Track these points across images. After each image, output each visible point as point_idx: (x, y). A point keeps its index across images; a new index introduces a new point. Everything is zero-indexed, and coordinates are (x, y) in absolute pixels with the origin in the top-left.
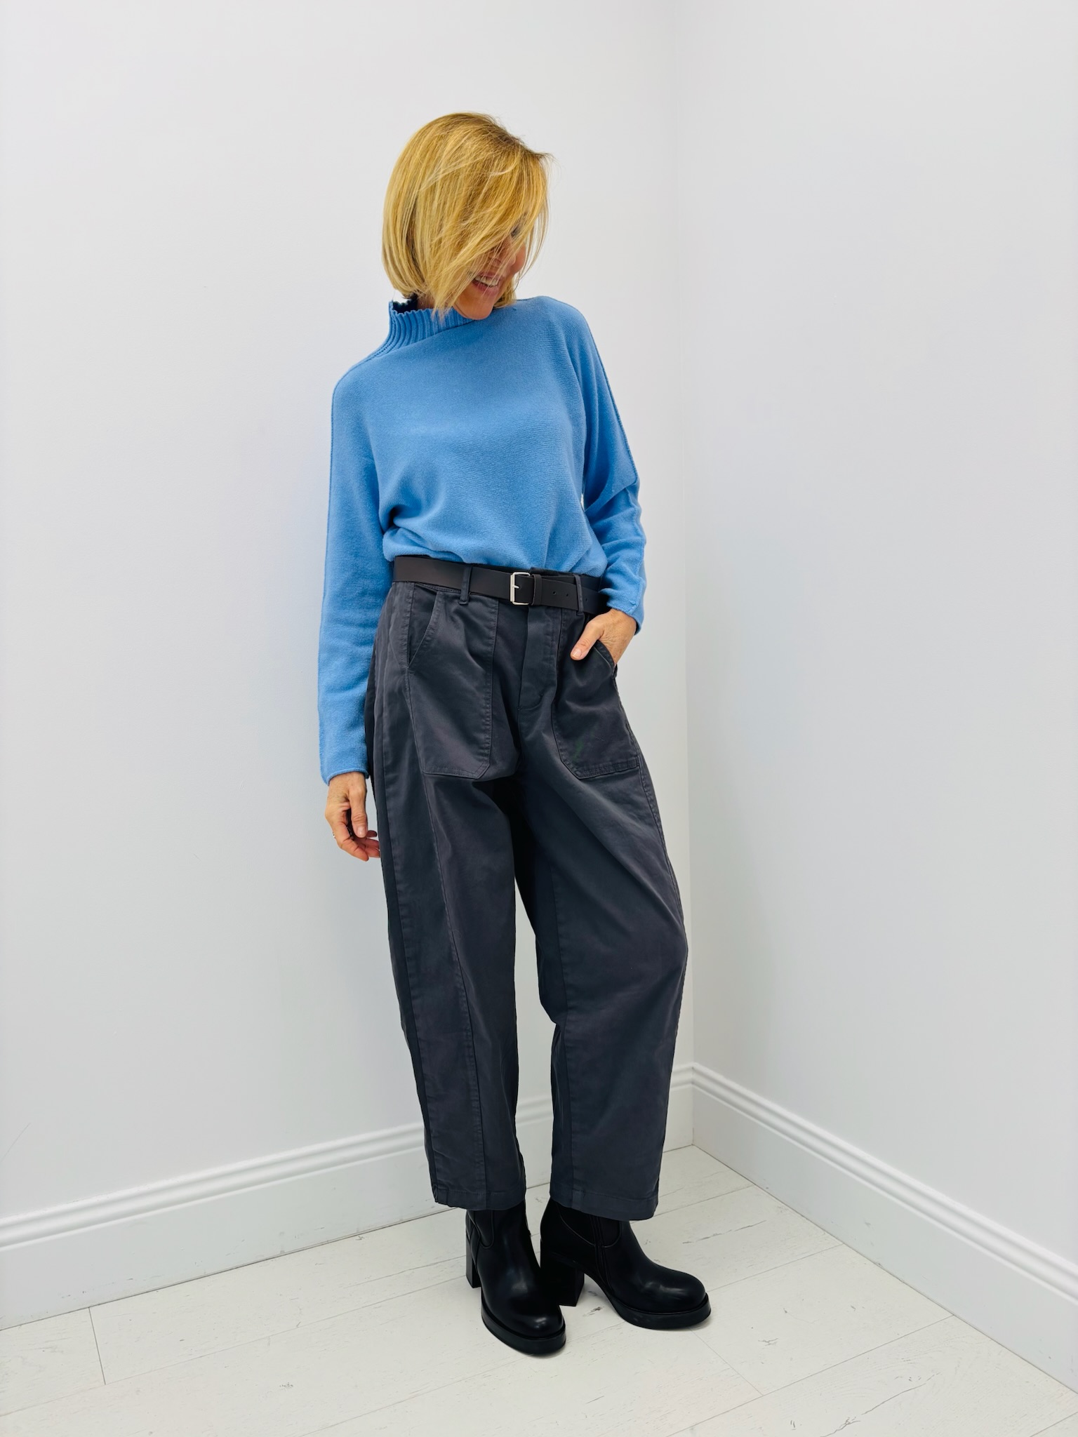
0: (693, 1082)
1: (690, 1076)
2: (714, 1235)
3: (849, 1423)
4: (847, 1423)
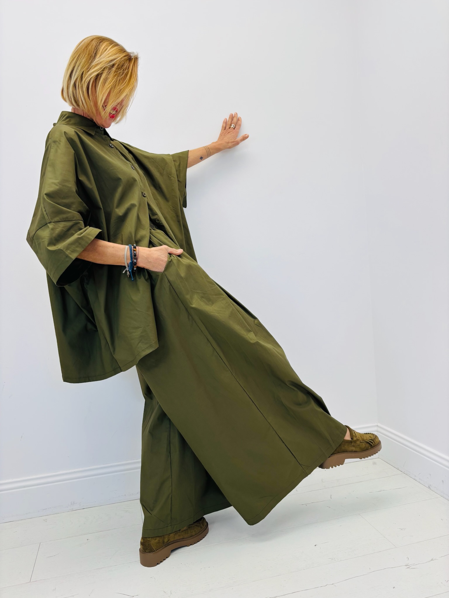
0: (377, 431)
1: (376, 428)
3: (433, 560)
4: (432, 560)
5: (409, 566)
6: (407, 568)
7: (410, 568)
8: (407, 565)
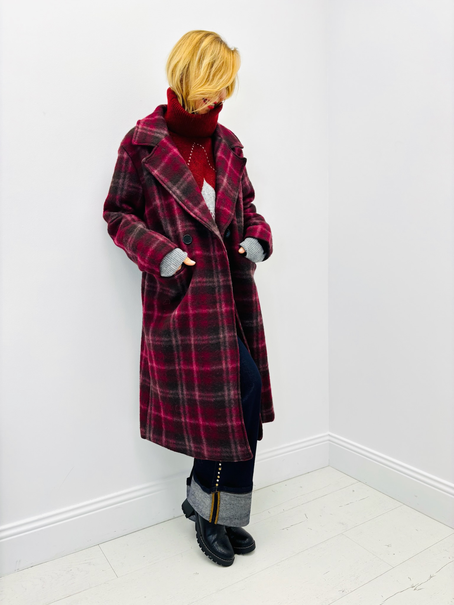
0: (329, 440)
1: (328, 438)
2: (351, 503)
3: (432, 577)
4: (431, 577)
5: (414, 588)
6: (414, 590)
7: (417, 590)
8: (412, 586)
